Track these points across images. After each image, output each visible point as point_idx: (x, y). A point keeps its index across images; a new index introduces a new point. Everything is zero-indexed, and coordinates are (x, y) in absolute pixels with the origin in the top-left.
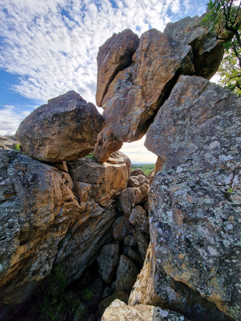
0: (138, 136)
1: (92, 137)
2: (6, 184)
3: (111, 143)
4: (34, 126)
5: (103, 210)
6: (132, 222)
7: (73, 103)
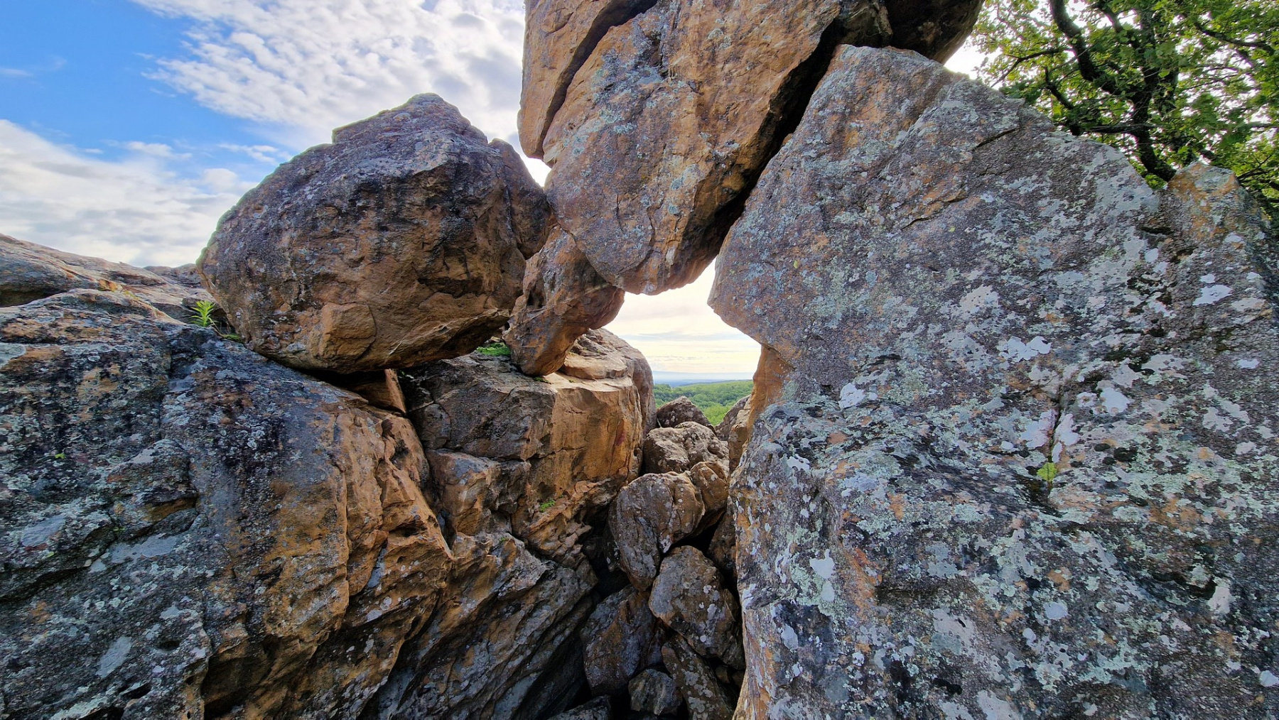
0: (683, 268)
1: (503, 272)
2: (155, 461)
3: (576, 297)
4: (279, 231)
5: (545, 568)
6: (661, 615)
7: (435, 140)
